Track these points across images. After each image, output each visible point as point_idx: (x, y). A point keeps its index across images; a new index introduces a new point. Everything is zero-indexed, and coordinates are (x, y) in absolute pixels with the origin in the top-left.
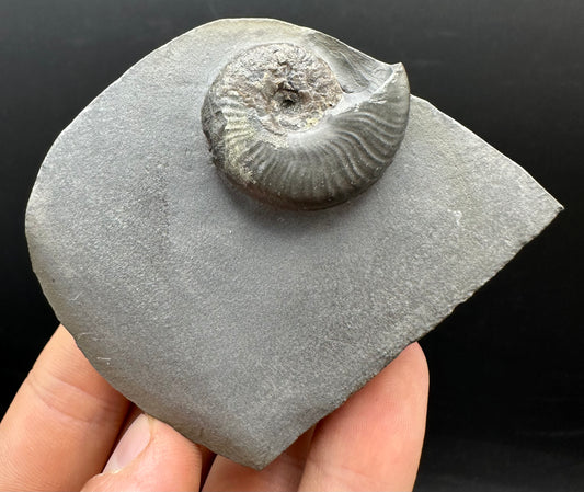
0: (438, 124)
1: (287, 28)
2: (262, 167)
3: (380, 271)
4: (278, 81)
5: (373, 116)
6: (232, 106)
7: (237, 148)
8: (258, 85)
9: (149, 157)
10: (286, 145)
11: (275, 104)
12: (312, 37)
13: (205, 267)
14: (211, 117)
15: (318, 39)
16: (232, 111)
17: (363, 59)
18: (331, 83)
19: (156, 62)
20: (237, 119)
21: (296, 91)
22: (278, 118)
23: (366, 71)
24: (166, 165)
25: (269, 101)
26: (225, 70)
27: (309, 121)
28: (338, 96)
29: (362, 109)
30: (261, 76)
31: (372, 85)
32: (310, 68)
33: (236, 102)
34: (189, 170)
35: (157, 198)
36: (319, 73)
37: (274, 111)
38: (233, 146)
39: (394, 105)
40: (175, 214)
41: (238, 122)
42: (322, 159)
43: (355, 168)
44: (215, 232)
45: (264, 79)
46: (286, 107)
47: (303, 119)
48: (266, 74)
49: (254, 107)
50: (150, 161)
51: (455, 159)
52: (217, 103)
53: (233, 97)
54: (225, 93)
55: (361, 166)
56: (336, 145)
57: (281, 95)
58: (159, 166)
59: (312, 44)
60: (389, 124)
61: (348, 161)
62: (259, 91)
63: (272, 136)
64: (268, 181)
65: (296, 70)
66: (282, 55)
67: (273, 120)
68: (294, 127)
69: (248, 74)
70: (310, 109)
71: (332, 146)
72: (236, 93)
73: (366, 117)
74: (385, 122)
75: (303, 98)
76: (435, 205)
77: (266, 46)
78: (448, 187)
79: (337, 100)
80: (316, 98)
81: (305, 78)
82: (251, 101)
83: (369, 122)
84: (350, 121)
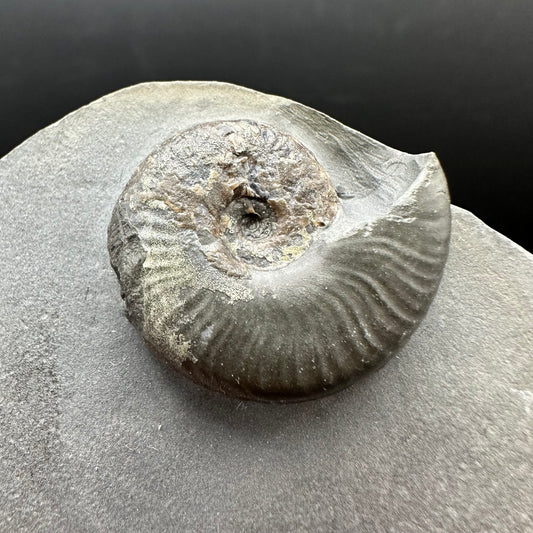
0: (489, 248)
1: (246, 97)
2: (208, 334)
3: (404, 491)
4: (234, 183)
5: (397, 245)
6: (156, 226)
7: (163, 300)
8: (200, 190)
9: (27, 303)
10: (248, 295)
11: (229, 221)
12: (287, 111)
13: (119, 485)
14: (122, 244)
15: (297, 113)
16: (155, 235)
17: (367, 145)
18: (322, 187)
19: (40, 150)
20: (164, 249)
21: (263, 200)
22: (234, 246)
23: (374, 165)
24: (55, 315)
25: (219, 217)
26: (144, 165)
27: (285, 250)
28: (334, 207)
29: (376, 232)
30: (205, 175)
31: (383, 186)
32: (286, 161)
33: (161, 220)
34: (92, 324)
35: (40, 370)
36: (301, 170)
37: (227, 233)
38: (157, 298)
39: (430, 224)
40: (69, 396)
41: (164, 256)
42: (311, 320)
43: (368, 335)
44: (134, 426)
45: (209, 181)
46: (247, 225)
47: (277, 246)
48: (212, 172)
49: (193, 228)
50: (28, 309)
51: (517, 305)
52: (130, 220)
53: (157, 211)
54: (144, 205)
55: (378, 331)
56: (335, 295)
57: (239, 206)
58: (45, 317)
59: (286, 121)
60: (423, 258)
61: (356, 322)
62: (202, 200)
63: (223, 278)
64: (217, 359)
65: (262, 165)
66: (240, 139)
67: (226, 250)
68: (262, 261)
69: (182, 172)
70: (288, 230)
71: (328, 297)
72: (162, 205)
73: (385, 245)
74: (416, 254)
75: (276, 211)
76: (490, 382)
77: (212, 125)
78: (510, 351)
79: (332, 215)
80: (298, 211)
81: (278, 177)
82: (187, 218)
83: (389, 254)
84: (357, 254)
